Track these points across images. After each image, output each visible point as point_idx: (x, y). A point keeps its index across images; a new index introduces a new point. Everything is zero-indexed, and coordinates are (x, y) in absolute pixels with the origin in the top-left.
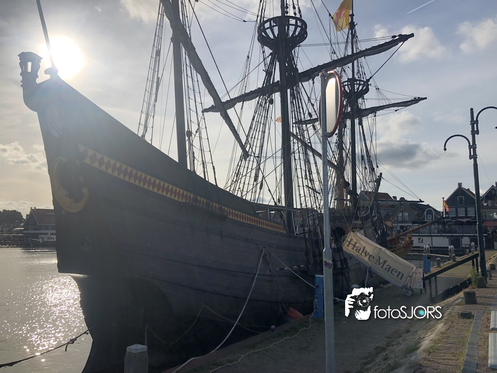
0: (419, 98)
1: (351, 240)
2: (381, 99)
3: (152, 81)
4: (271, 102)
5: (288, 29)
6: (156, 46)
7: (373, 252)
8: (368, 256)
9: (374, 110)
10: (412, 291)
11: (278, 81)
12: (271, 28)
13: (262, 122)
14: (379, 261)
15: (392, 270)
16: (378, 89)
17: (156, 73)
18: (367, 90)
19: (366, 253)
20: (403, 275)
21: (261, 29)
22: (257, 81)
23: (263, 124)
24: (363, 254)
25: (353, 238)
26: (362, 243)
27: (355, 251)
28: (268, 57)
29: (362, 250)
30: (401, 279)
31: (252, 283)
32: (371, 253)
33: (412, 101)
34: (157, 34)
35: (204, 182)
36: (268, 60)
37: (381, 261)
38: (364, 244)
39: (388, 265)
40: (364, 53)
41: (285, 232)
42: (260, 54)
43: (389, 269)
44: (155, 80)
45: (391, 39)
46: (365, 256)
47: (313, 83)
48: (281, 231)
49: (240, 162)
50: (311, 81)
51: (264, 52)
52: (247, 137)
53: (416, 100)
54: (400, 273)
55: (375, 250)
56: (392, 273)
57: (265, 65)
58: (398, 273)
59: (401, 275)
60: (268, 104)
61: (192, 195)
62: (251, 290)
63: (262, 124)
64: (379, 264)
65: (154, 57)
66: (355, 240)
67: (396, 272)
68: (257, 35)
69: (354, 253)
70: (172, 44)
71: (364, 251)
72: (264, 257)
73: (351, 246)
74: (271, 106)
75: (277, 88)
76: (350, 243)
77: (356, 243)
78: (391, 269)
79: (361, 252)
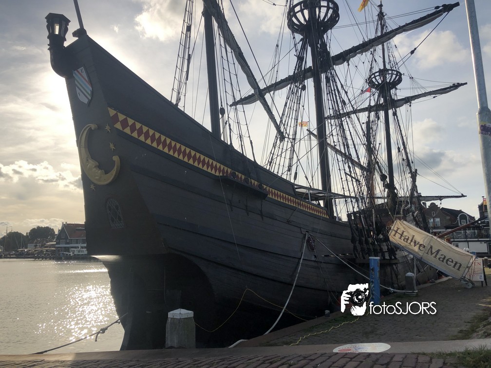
0: (458, 83)
1: (398, 229)
2: (416, 88)
3: (183, 57)
4: (304, 88)
5: (320, 12)
6: (186, 22)
7: (424, 241)
8: (418, 246)
9: (408, 100)
10: (473, 283)
11: (310, 67)
12: (302, 11)
13: (295, 109)
14: (431, 252)
15: (448, 260)
16: (412, 78)
17: (187, 50)
18: (400, 81)
19: (415, 242)
20: (461, 265)
21: (291, 13)
22: (287, 68)
23: (296, 111)
24: (412, 244)
25: (400, 226)
26: (410, 231)
27: (402, 241)
28: (299, 43)
29: (410, 239)
30: (458, 269)
31: (296, 268)
32: (421, 243)
33: (451, 87)
34: (187, 10)
35: (241, 157)
36: (299, 46)
37: (434, 251)
38: (412, 233)
39: (442, 255)
40: (404, 28)
41: (328, 217)
42: (291, 41)
43: (444, 259)
44: (186, 57)
45: (435, 10)
46: (415, 245)
47: (349, 65)
48: (324, 216)
49: (273, 149)
50: (346, 63)
51: (294, 38)
52: (281, 118)
53: (456, 86)
54: (456, 263)
55: (426, 240)
56: (447, 263)
57: (296, 51)
58: (454, 262)
59: (458, 265)
60: (300, 90)
61: (229, 170)
62: (297, 275)
63: (294, 111)
64: (432, 254)
65: (185, 33)
66: (403, 229)
67: (452, 262)
68: (287, 21)
69: (402, 243)
70: (203, 18)
71: (413, 241)
72: (308, 241)
73: (398, 236)
74: (303, 92)
75: (309, 74)
76: (396, 232)
77: (403, 232)
78: (446, 258)
79: (409, 241)
